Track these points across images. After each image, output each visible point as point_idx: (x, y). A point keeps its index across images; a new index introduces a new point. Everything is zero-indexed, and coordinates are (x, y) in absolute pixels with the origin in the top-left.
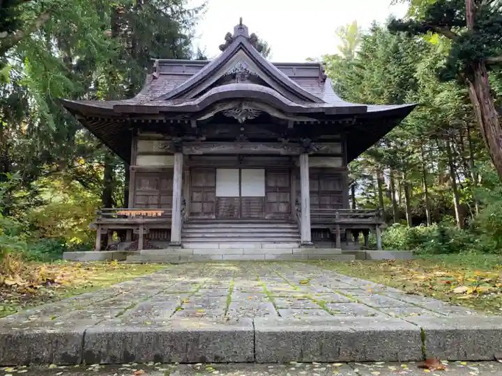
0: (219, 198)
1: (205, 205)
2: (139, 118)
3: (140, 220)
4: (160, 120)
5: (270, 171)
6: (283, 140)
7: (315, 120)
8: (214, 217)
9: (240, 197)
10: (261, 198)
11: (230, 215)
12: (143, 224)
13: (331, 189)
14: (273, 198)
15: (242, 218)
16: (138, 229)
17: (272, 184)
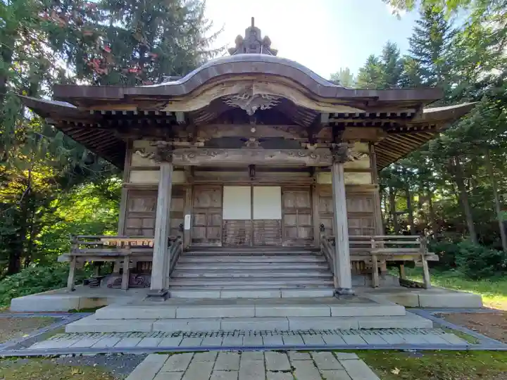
0: (227, 221)
1: (210, 229)
2: (96, 108)
3: (125, 251)
4: (127, 112)
5: (286, 188)
6: (309, 146)
7: (361, 111)
8: (220, 245)
9: (252, 220)
10: (277, 221)
11: (240, 243)
12: (130, 256)
13: (361, 209)
14: (291, 220)
15: (255, 246)
16: (122, 262)
17: (290, 204)
